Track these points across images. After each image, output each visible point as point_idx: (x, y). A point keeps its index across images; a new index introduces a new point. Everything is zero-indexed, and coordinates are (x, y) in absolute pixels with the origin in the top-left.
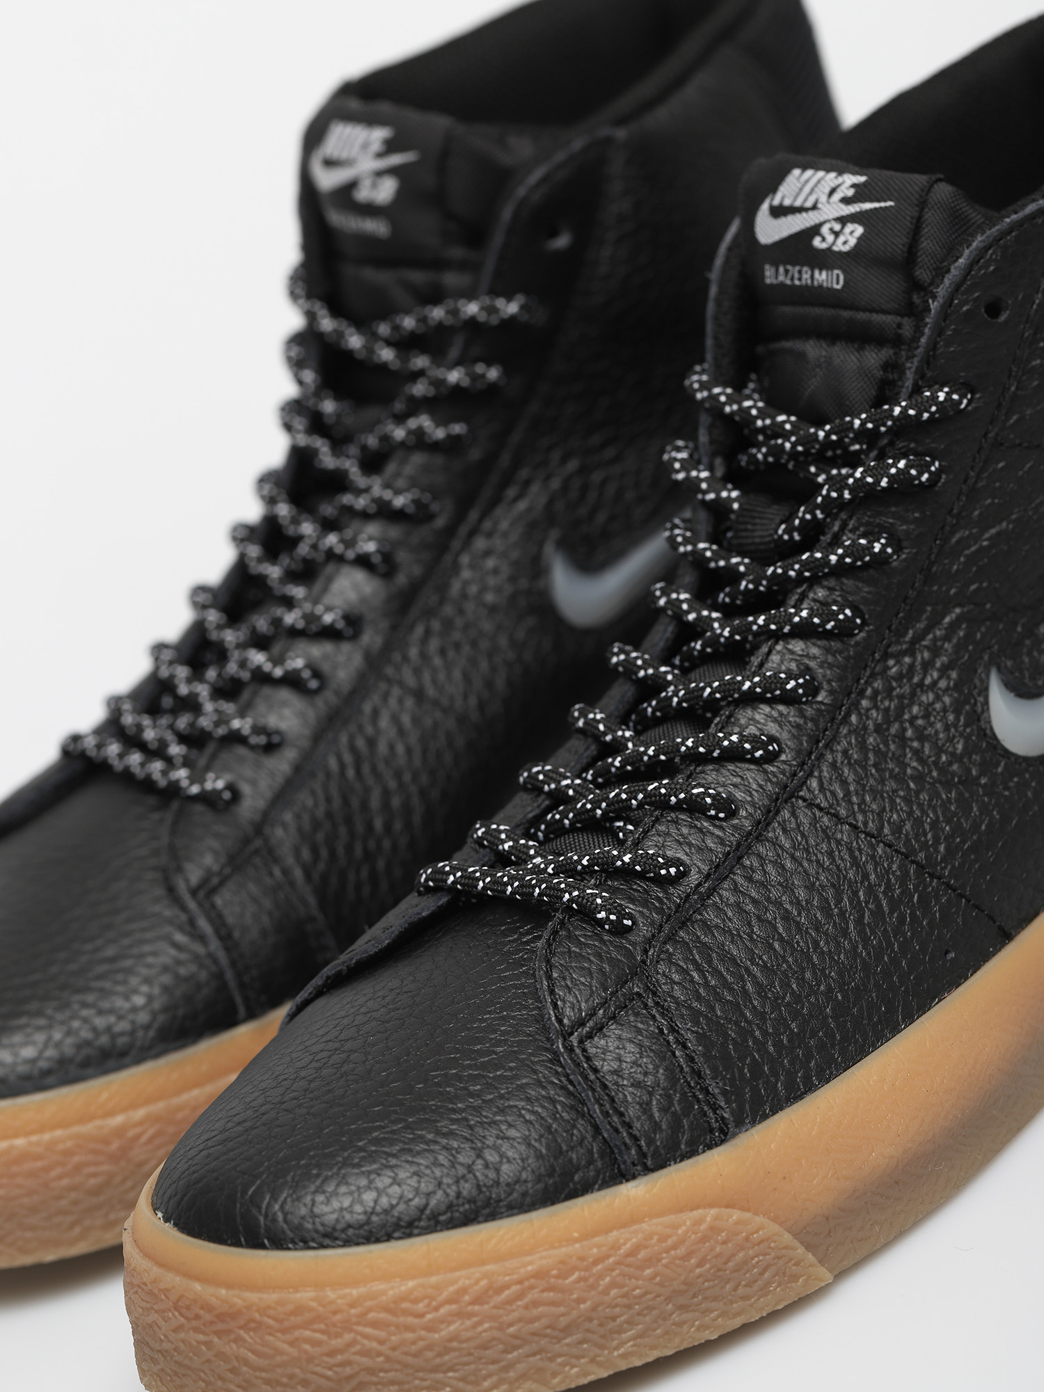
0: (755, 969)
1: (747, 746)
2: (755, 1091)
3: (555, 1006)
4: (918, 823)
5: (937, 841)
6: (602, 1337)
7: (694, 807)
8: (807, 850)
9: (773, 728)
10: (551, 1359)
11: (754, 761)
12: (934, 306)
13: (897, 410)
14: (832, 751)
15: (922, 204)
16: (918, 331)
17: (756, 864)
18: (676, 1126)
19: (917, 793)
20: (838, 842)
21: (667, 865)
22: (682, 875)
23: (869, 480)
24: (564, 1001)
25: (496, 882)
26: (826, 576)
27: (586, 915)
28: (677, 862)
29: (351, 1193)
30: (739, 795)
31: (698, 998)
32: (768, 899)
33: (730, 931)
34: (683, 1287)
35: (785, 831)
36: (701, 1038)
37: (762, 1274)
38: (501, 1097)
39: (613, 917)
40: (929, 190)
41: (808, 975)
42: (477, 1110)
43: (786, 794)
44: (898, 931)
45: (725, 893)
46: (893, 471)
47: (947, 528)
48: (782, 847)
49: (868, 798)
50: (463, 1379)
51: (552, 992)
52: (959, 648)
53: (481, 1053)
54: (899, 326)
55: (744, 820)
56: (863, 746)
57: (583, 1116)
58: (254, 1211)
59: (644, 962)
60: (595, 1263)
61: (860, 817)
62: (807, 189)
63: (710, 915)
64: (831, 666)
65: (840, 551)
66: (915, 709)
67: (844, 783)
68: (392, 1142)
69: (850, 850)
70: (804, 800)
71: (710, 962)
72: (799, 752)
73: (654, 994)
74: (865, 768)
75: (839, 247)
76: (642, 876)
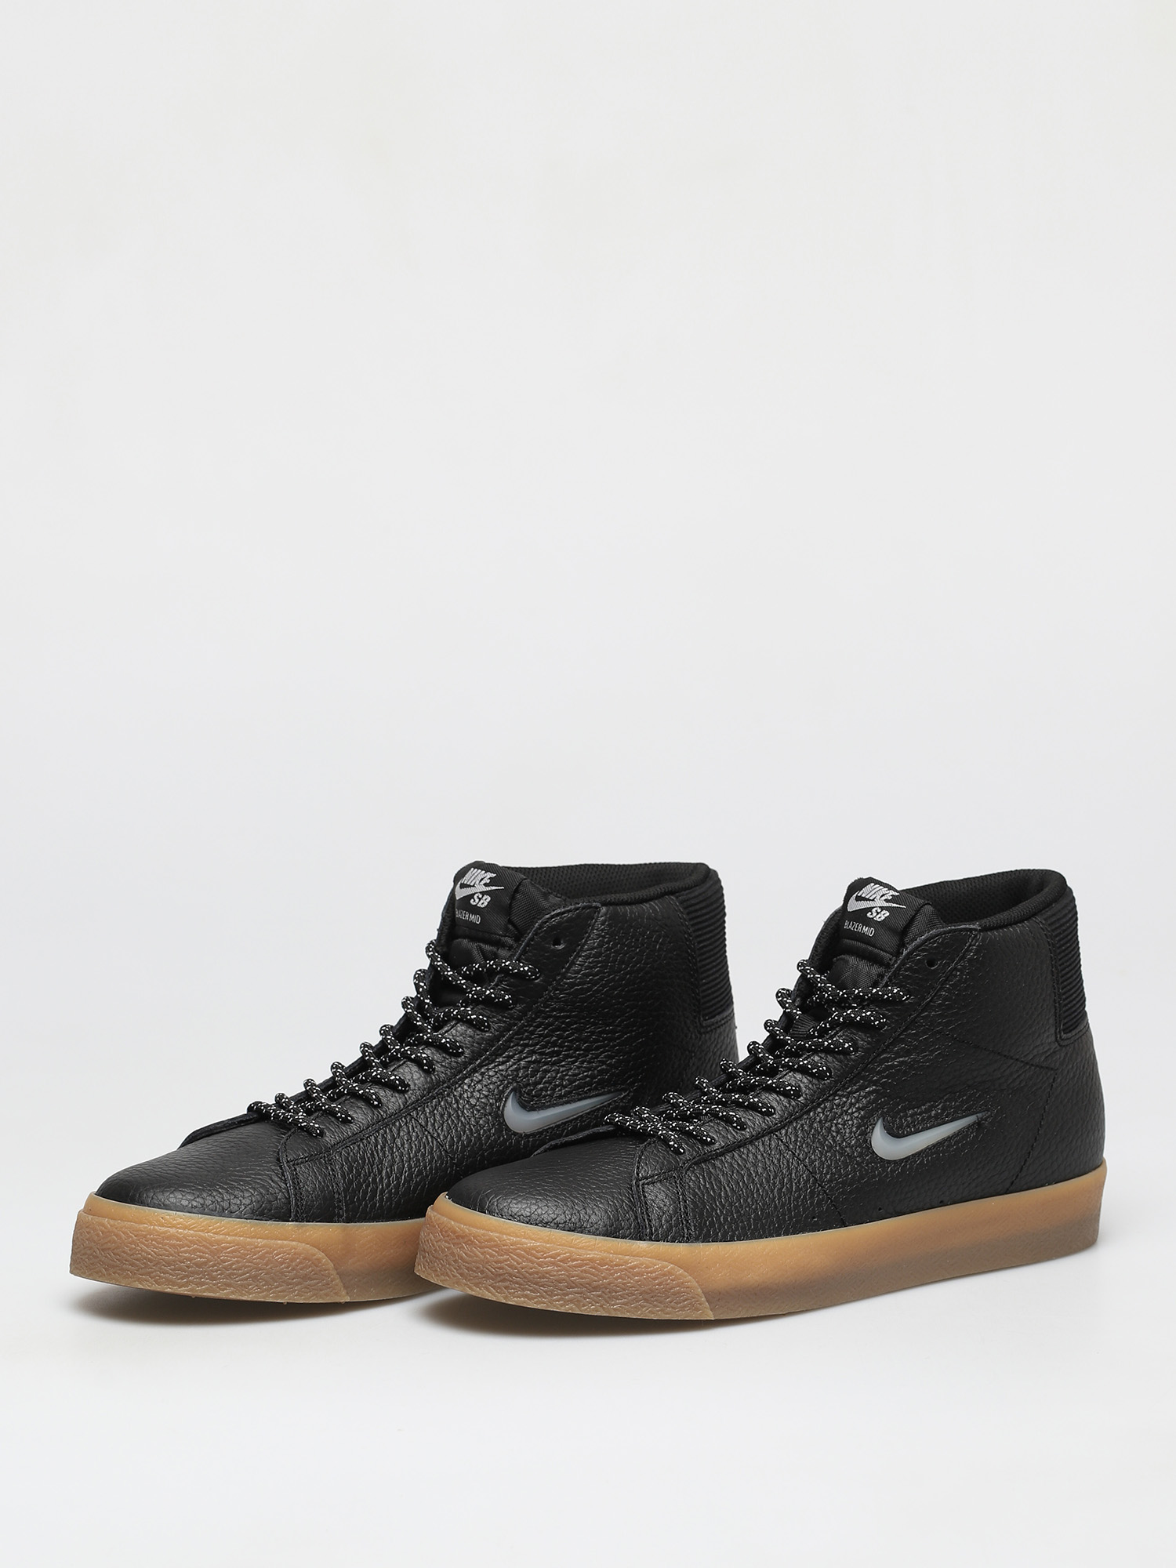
0: (728, 1189)
1: (760, 1105)
2: (709, 1231)
3: (638, 1168)
4: (823, 1163)
5: (827, 1173)
6: (609, 1297)
7: (728, 1120)
8: (770, 1156)
9: (775, 1104)
10: (585, 1298)
11: (761, 1112)
12: (905, 952)
13: (875, 990)
14: (797, 1122)
15: (918, 911)
16: (896, 961)
17: (745, 1152)
18: (670, 1228)
19: (827, 1152)
20: (784, 1157)
21: (707, 1136)
22: (711, 1143)
23: (853, 1015)
24: (642, 1168)
25: (635, 1123)
26: (821, 1051)
27: (666, 1142)
28: (712, 1138)
29: (527, 1204)
30: (749, 1123)
31: (699, 1189)
32: (745, 1166)
33: (723, 1171)
34: (649, 1291)
35: (763, 1144)
36: (693, 1202)
37: (684, 1301)
38: (603, 1192)
39: (676, 1146)
40: (922, 907)
41: (749, 1200)
42: (591, 1194)
43: (770, 1131)
44: (796, 1199)
45: (727, 1157)
46: (864, 1015)
47: (880, 1050)
48: (759, 1150)
49: (804, 1146)
50: (546, 1292)
51: (639, 1163)
52: (869, 1102)
53: (601, 1177)
54: (890, 959)
55: (747, 1133)
56: (811, 1126)
57: (633, 1211)
58: (486, 1199)
59: (682, 1167)
60: (616, 1265)
61: (798, 1151)
62: (873, 892)
63: (717, 1163)
64: (809, 1089)
65: (830, 1041)
66: (840, 1120)
67: (797, 1136)
68: (551, 1192)
69: (788, 1162)
70: (777, 1136)
71: (710, 1179)
72: (782, 1117)
73: (681, 1179)
74: (808, 1134)
75: (877, 919)
76: (695, 1137)
